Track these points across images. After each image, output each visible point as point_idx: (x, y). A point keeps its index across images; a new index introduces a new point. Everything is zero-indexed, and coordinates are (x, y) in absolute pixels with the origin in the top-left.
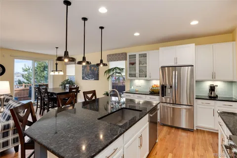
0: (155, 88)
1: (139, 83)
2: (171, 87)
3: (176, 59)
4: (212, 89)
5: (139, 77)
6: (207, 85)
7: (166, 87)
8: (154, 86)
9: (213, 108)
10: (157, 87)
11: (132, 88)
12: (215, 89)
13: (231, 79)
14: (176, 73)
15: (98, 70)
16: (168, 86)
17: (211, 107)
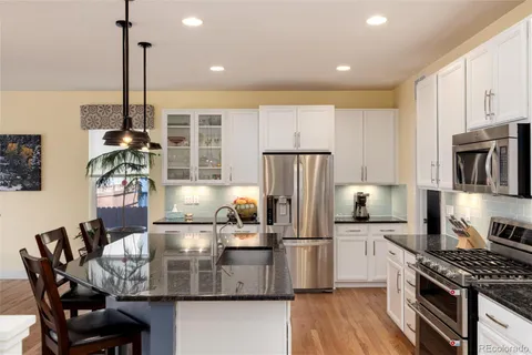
0: (243, 207)
1: (194, 196)
2: (290, 201)
3: (297, 135)
4: (361, 201)
5: (200, 178)
6: (350, 194)
7: (276, 200)
8: (239, 201)
9: (364, 238)
10: (247, 203)
11: (175, 210)
12: (365, 201)
13: (390, 181)
14: (301, 169)
15: (39, 157)
16: (282, 199)
17: (361, 238)
